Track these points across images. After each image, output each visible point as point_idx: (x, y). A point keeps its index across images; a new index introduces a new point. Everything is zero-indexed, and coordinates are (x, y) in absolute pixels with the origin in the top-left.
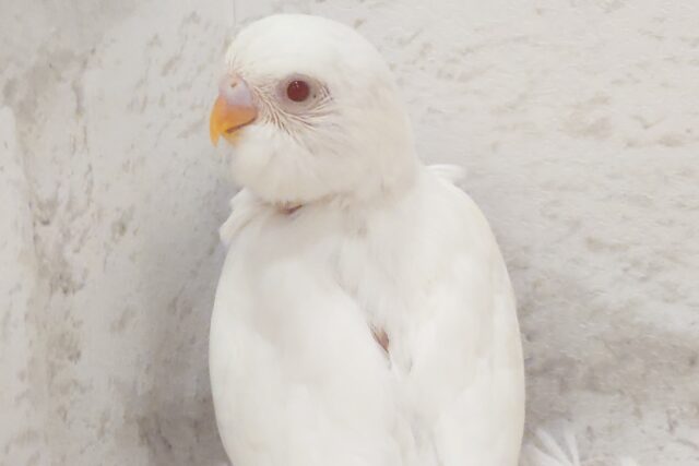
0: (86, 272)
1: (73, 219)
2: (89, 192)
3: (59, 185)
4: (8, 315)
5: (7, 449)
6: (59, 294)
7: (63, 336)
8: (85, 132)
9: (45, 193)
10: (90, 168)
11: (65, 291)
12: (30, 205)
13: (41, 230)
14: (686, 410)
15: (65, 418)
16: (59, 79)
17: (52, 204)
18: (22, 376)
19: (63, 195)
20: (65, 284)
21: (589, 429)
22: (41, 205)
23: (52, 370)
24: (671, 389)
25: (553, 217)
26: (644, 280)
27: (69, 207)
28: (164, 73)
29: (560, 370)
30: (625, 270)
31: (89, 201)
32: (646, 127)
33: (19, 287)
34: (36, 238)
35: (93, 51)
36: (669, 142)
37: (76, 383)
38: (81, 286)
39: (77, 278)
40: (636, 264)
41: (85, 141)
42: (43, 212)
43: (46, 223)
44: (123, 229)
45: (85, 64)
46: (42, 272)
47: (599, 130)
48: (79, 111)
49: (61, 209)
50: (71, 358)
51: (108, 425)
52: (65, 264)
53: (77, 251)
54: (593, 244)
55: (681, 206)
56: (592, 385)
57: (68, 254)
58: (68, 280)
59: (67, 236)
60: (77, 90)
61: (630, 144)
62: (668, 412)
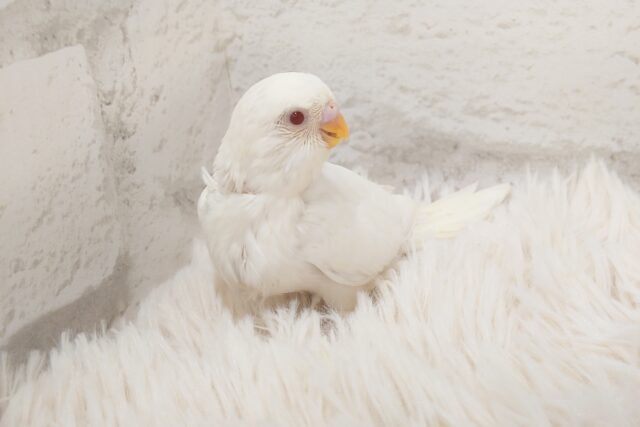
0: (135, 126)
1: (126, 98)
2: (134, 82)
3: (115, 82)
4: (88, 158)
5: (92, 229)
6: (120, 140)
7: (124, 162)
8: (130, 51)
9: (107, 87)
10: (134, 70)
11: (123, 138)
12: (98, 95)
13: (106, 108)
14: (453, 171)
15: (128, 204)
16: (111, 24)
17: (112, 93)
18: (99, 189)
19: (118, 87)
20: (123, 134)
21: (404, 181)
22: (104, 95)
23: (118, 181)
24: (444, 161)
25: (383, 76)
26: (429, 107)
27: (123, 93)
28: (177, 11)
29: (388, 152)
30: (420, 102)
31: (135, 88)
32: (429, 28)
33: (94, 142)
34: (103, 113)
35: (132, 7)
36: (441, 36)
37: (134, 184)
38: (134, 133)
39: (130, 129)
40: (425, 99)
41: (130, 56)
42: (107, 99)
43: (109, 104)
44: (157, 97)
45: (127, 15)
46: (108, 131)
47: (404, 31)
48: (125, 40)
49: (117, 95)
50: (129, 172)
51: (154, 201)
52: (122, 124)
53: (129, 115)
54: (403, 89)
55: (448, 69)
56: (405, 159)
57: (124, 118)
58: (125, 132)
59: (122, 108)
60: (123, 29)
61: (421, 38)
62: (444, 172)
